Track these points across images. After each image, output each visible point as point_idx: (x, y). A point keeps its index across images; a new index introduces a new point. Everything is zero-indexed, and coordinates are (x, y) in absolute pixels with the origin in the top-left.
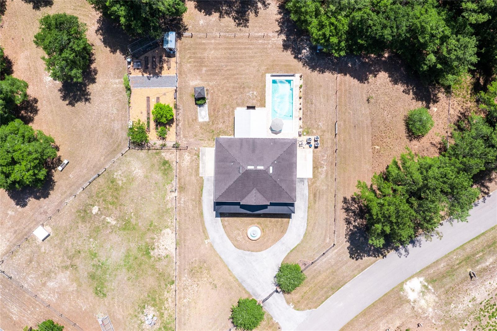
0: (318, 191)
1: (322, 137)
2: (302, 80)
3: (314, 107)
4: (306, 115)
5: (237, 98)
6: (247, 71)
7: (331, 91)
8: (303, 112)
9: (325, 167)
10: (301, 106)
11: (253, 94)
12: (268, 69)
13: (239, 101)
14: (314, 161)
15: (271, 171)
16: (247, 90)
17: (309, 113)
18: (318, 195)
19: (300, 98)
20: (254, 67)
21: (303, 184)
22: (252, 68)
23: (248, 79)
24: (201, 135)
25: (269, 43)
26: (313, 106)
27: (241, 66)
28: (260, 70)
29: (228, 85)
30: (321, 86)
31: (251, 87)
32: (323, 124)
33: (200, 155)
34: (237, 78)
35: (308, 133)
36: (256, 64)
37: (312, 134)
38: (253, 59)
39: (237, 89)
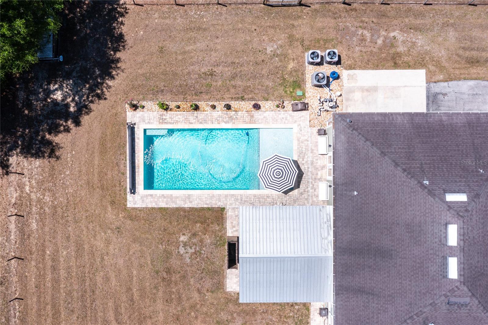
0: (461, 52)
1: (306, 43)
2: (144, 103)
3: (220, 68)
4: (246, 89)
5: (199, 291)
6: (121, 262)
7: (175, 19)
8: (237, 99)
9: (392, 34)
10: (220, 105)
11: (185, 245)
12: (113, 203)
13: (208, 284)
14: (376, 67)
15: (462, 198)
16: (174, 262)
17: (238, 82)
18: (473, 53)
20: (108, 242)
21: (445, 95)
22: (111, 247)
23: (143, 260)
25: (39, 201)
26: (218, 70)
27: (107, 279)
28: (118, 224)
29: (161, 315)
30: (161, 50)
31: (165, 251)
32: (271, 40)
34: (142, 290)
35: (299, 84)
36: (98, 237)
37: (299, 72)
38: (86, 247)
39: (174, 290)
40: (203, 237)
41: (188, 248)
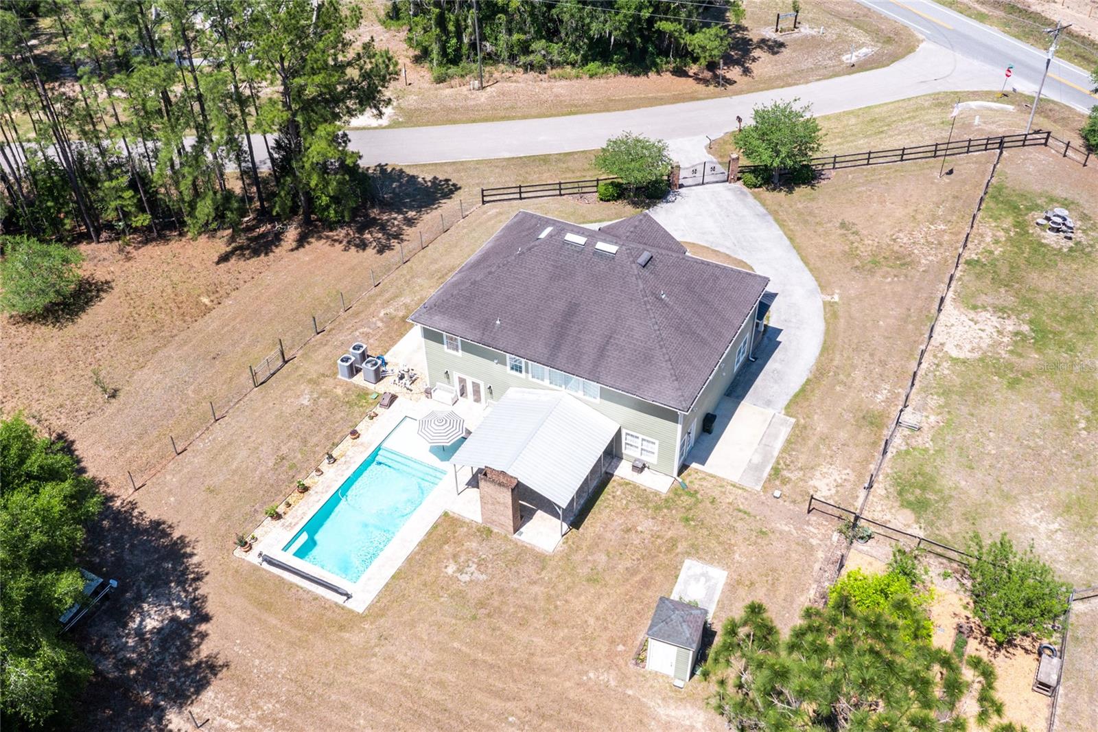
3: (284, 448)
4: (328, 437)
5: (533, 583)
6: (429, 655)
7: (192, 462)
9: (381, 315)
11: (460, 571)
12: (342, 628)
13: (529, 569)
16: (475, 594)
17: (314, 440)
19: (305, 489)
20: (390, 658)
22: (400, 657)
23: (445, 628)
24: (739, 525)
25: (261, 719)
27: (441, 684)
28: (375, 633)
29: (538, 641)
30: (210, 490)
31: (451, 597)
32: (298, 396)
33: (768, 470)
34: (485, 648)
35: (363, 393)
36: (374, 667)
37: (352, 389)
38: (375, 688)
39: (512, 610)
40: (464, 548)
41: (467, 569)
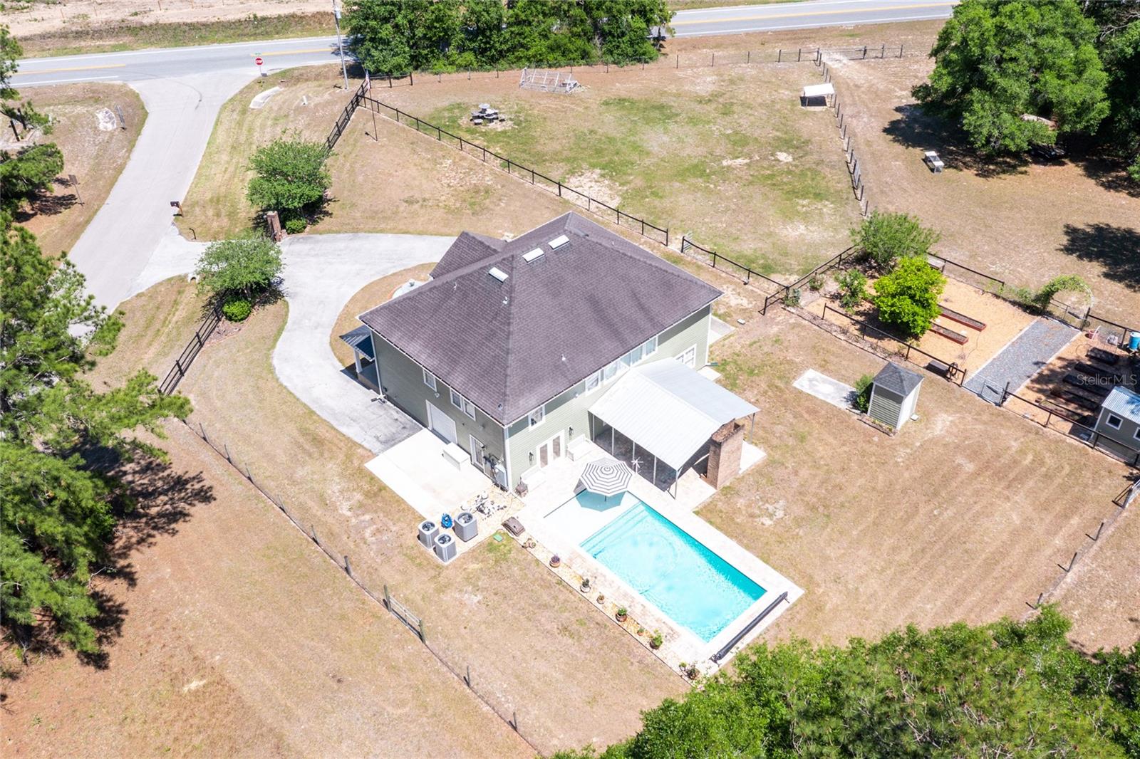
0: (316, 455)
1: (432, 573)
2: (677, 669)
3: (548, 627)
4: (547, 586)
5: (796, 473)
6: (863, 552)
7: (537, 718)
8: (568, 587)
9: (349, 514)
10: (592, 595)
11: (771, 515)
12: (820, 608)
13: (779, 473)
14: (400, 501)
16: (799, 510)
17: (546, 598)
18: (307, 447)
19: (622, 615)
20: (862, 578)
21: (377, 438)
22: (862, 572)
23: (835, 536)
26: (553, 627)
27: (895, 549)
28: (833, 586)
29: (860, 482)
30: (592, 701)
31: (799, 526)
32: (462, 604)
34: (861, 515)
35: (490, 546)
36: (870, 591)
37: (472, 555)
38: (895, 593)
39: (823, 491)
40: (743, 508)
41: (770, 510)
